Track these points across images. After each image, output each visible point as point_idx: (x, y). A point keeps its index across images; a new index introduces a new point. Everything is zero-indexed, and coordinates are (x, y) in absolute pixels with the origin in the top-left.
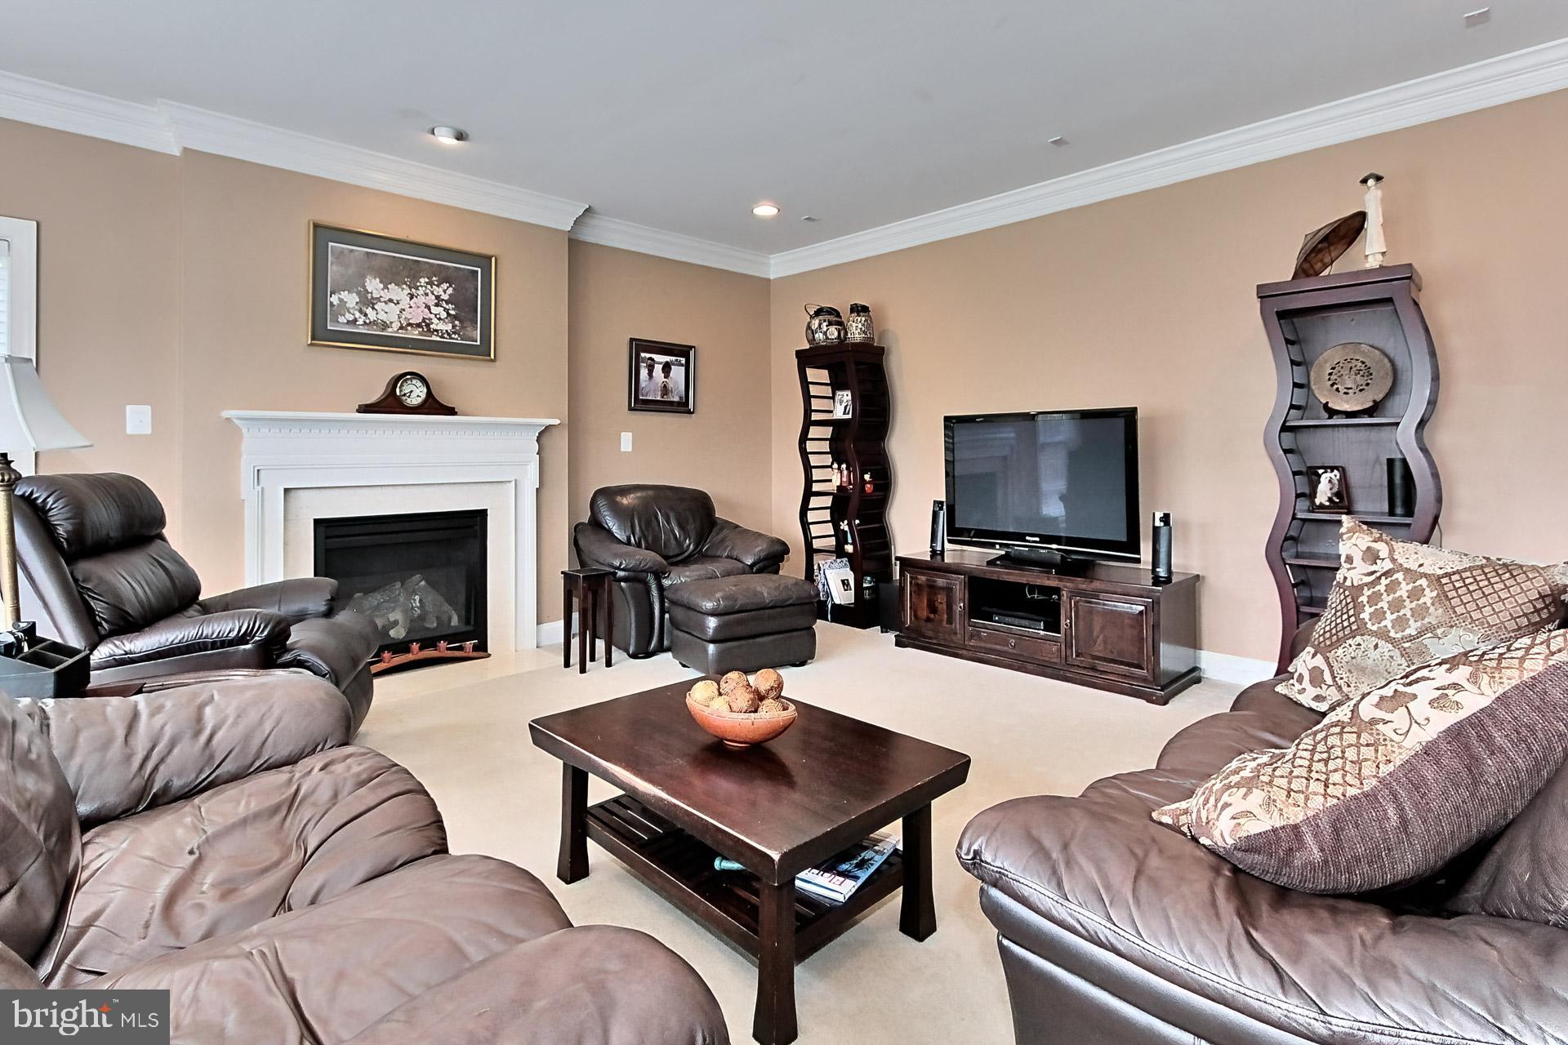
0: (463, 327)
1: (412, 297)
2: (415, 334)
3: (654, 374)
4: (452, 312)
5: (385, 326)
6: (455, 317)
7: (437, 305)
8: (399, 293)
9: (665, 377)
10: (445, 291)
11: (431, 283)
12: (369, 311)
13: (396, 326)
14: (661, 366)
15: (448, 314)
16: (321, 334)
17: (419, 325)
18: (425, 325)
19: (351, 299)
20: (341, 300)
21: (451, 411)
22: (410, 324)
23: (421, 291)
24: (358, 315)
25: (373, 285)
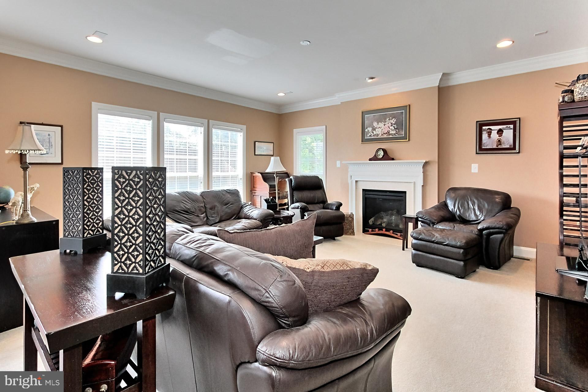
0: (399, 131)
1: (385, 125)
2: (385, 136)
3: (491, 136)
4: (396, 127)
5: (378, 135)
6: (396, 129)
7: (391, 126)
8: (381, 125)
9: (499, 136)
10: (393, 121)
11: (389, 120)
12: (374, 132)
13: (380, 135)
14: (496, 131)
15: (395, 128)
16: (364, 140)
17: (386, 133)
18: (388, 132)
19: (370, 129)
20: (368, 130)
21: (393, 159)
22: (384, 133)
23: (387, 122)
24: (372, 133)
25: (375, 124)
